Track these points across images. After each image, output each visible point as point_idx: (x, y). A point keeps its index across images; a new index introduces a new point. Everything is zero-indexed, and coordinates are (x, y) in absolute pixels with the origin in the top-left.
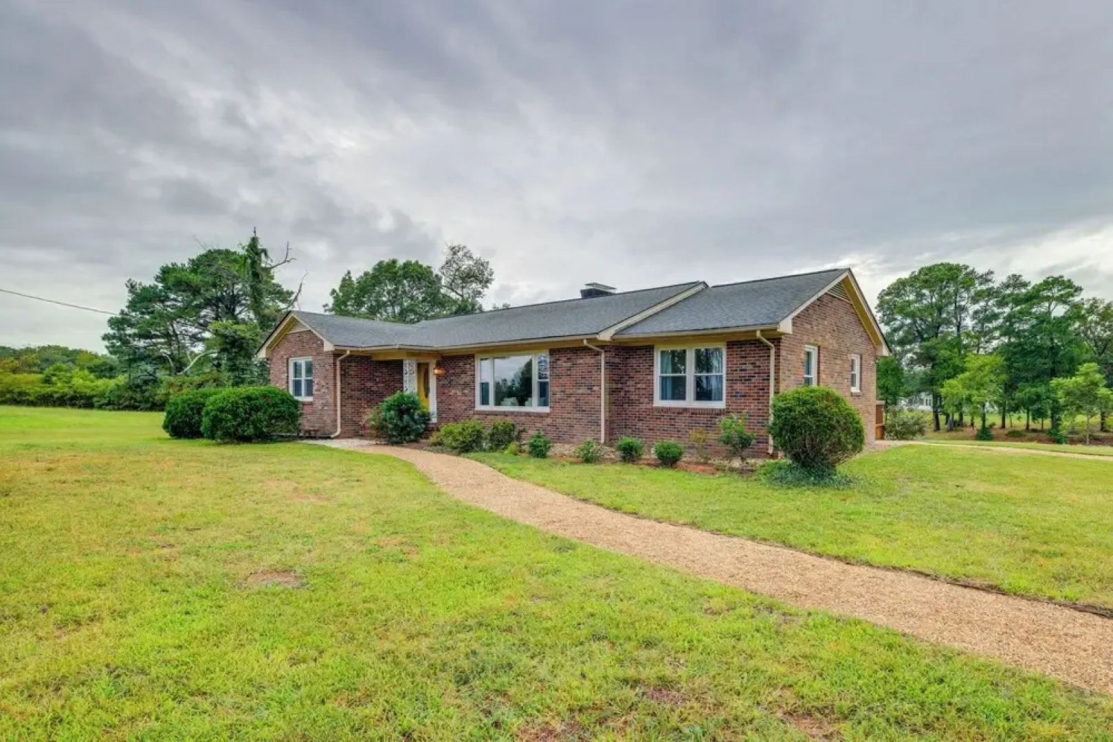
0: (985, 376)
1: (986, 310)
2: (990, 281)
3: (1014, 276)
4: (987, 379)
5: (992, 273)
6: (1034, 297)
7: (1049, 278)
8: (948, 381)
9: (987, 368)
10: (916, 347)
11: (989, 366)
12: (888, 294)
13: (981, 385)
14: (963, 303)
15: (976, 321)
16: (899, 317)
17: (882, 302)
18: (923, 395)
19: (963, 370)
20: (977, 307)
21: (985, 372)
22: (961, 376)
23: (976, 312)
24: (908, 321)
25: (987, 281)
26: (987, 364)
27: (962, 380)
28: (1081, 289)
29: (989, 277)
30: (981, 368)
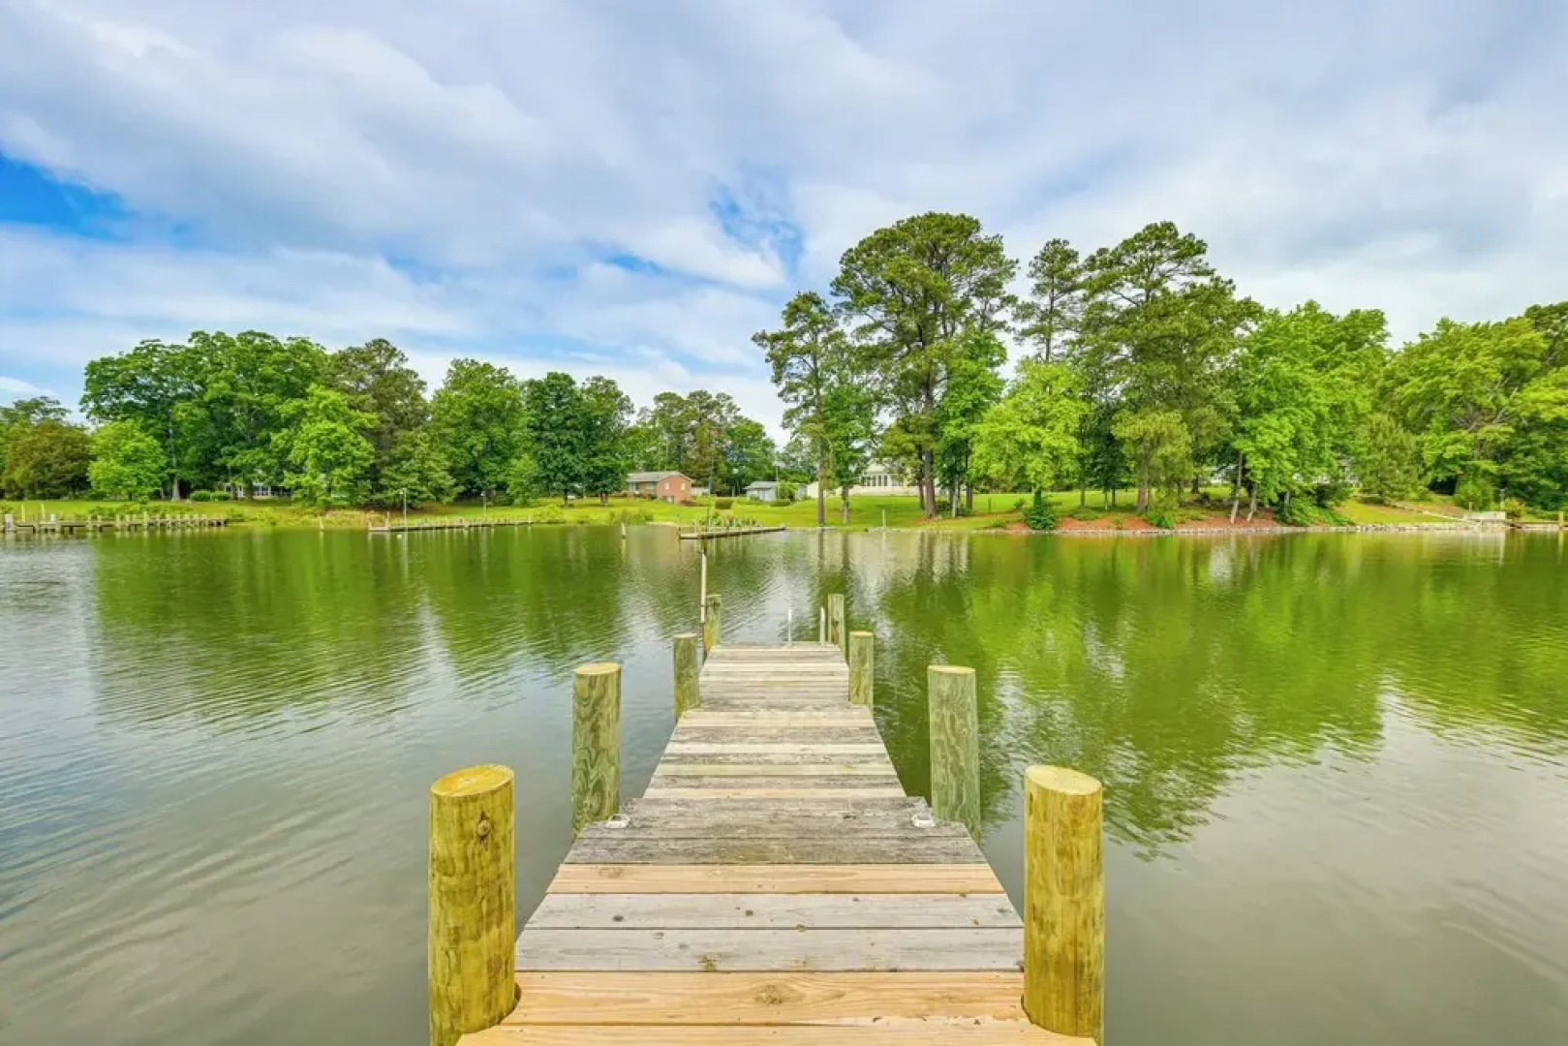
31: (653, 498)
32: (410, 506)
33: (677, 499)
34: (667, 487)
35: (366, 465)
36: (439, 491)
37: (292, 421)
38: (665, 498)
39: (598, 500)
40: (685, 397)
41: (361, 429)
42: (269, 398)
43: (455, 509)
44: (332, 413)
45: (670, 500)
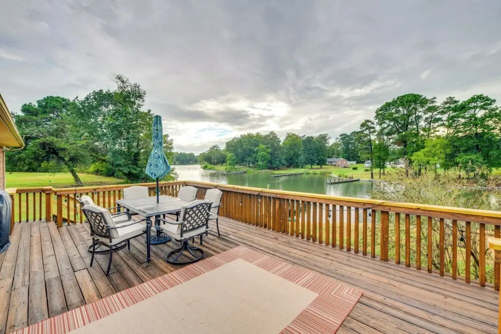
0: (437, 150)
1: (432, 117)
2: (435, 102)
3: (450, 98)
4: (439, 152)
5: (435, 98)
6: (463, 108)
7: (474, 96)
8: (416, 153)
9: (438, 146)
10: (395, 136)
11: (439, 145)
12: (380, 110)
13: (434, 155)
14: (420, 114)
15: (426, 123)
16: (387, 121)
17: (378, 114)
18: (400, 160)
19: (423, 147)
20: (427, 116)
21: (437, 148)
22: (422, 150)
23: (426, 119)
24: (392, 123)
25: (433, 102)
26: (438, 144)
27: (424, 152)
28: (495, 101)
29: (434, 100)
30: (434, 146)
31: (335, 166)
32: (277, 168)
33: (343, 166)
34: (340, 163)
35: (269, 160)
36: (283, 165)
37: (257, 152)
38: (339, 166)
39: (319, 166)
40: (349, 134)
41: (268, 153)
42: (253, 147)
43: (287, 168)
44: (263, 150)
45: (340, 166)
